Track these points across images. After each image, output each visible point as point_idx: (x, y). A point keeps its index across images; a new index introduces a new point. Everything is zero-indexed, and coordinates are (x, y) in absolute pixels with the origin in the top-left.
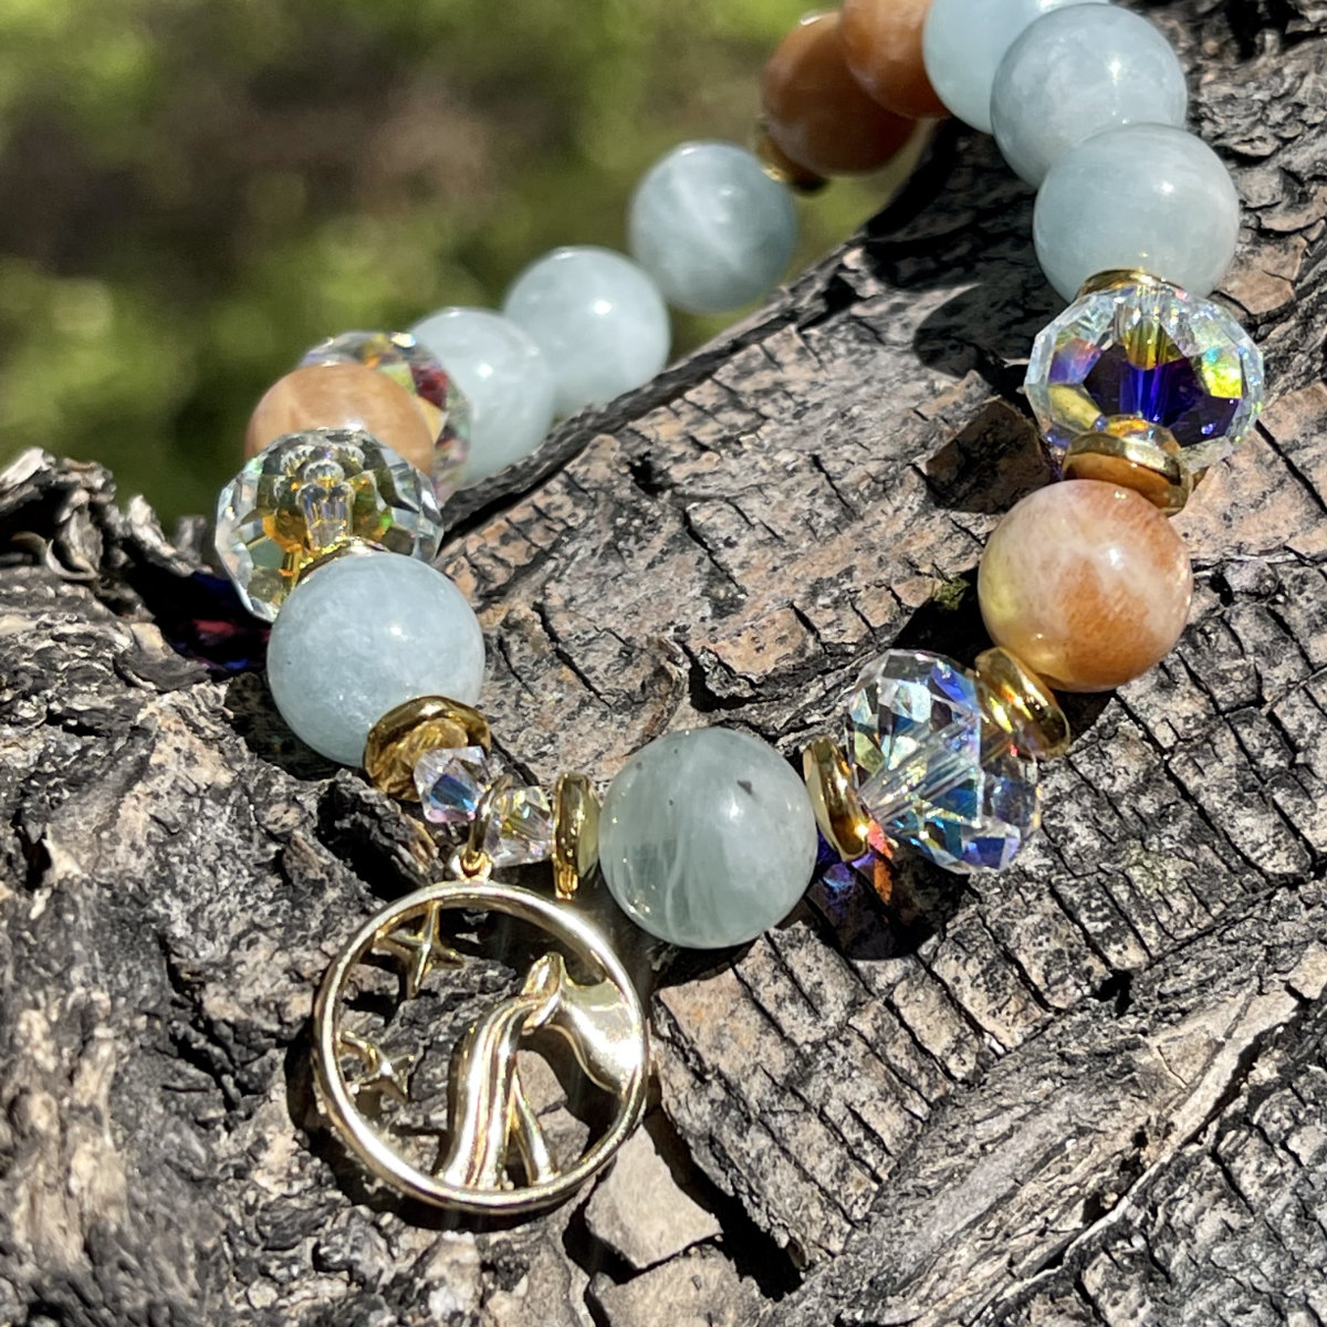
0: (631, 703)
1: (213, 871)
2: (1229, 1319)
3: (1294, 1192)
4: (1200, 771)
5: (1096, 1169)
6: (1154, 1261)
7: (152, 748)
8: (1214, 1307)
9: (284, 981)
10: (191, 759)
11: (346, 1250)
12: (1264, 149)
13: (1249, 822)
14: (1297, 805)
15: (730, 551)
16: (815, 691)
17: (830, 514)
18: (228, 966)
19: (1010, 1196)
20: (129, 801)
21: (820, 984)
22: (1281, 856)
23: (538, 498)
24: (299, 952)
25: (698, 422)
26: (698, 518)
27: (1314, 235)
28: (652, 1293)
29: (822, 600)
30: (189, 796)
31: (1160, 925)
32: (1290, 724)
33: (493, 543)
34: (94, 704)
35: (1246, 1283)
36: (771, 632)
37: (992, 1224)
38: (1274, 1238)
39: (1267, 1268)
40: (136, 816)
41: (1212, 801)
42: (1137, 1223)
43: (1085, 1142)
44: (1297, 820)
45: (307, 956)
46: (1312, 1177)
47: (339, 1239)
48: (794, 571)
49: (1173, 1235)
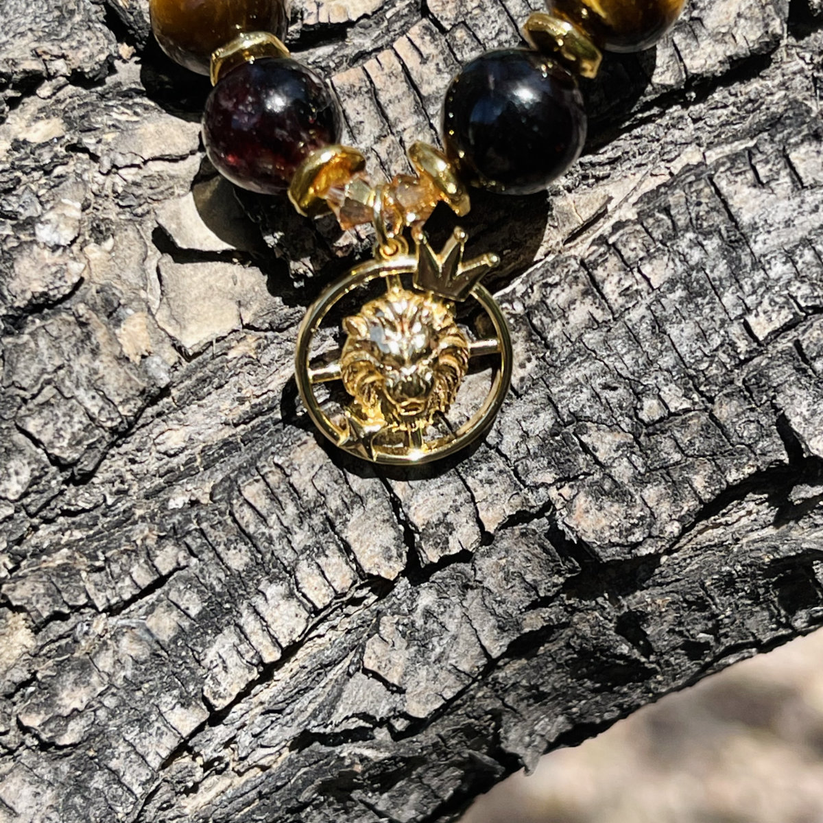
2: (598, 390)
3: (649, 308)
6: (533, 326)
8: (588, 379)
11: (16, 206)
14: (688, 45)
21: (361, 122)
22: (668, 74)
28: (200, 275)
35: (611, 367)
38: (634, 338)
39: (628, 360)
42: (519, 295)
46: (663, 300)
49: (549, 312)
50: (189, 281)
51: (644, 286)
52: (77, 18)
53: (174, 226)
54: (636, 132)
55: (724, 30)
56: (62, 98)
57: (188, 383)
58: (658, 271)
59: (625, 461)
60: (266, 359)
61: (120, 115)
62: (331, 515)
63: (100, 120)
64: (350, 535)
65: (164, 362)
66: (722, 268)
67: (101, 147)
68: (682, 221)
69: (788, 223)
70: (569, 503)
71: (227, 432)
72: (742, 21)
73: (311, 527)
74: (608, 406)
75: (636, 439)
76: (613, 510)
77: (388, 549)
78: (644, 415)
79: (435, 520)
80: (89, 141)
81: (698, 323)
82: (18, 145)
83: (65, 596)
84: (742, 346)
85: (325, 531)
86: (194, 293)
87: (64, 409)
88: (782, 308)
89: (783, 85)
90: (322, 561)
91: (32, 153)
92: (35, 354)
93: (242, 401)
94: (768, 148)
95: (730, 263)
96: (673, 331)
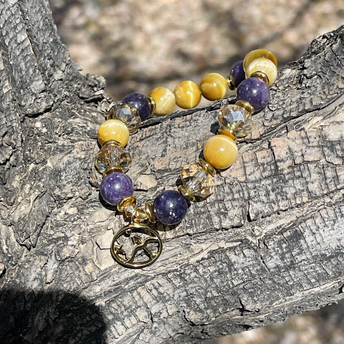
0: (142, 166)
1: (72, 171)
2: (197, 289)
3: (209, 275)
4: (211, 208)
5: (182, 260)
6: (182, 277)
7: (73, 149)
8: (195, 287)
9: (70, 191)
10: (78, 153)
12: (274, 109)
13: (216, 218)
14: (224, 219)
15: (168, 146)
16: (166, 174)
17: (185, 146)
18: (64, 186)
19: (168, 259)
20: (66, 156)
22: (218, 225)
23: (157, 126)
24: (75, 187)
25: (183, 122)
26: (168, 140)
27: (268, 128)
28: (106, 252)
29: (175, 160)
30: (74, 158)
31: (197, 229)
32: (227, 206)
33: (148, 131)
34: (74, 139)
35: (200, 285)
36: (165, 163)
37: (164, 262)
38: (206, 280)
39: (204, 284)
40: (66, 159)
41: (212, 213)
43: (181, 256)
44: (223, 221)
45: (75, 188)
46: (213, 274)
47: (64, 229)
48: (174, 154)
49: (185, 274)
50: (103, 254)
51: (208, 271)
52: (83, 181)
53: (100, 243)
54: (211, 234)
55: (232, 218)
56: (77, 202)
57: (101, 277)
58: (212, 269)
59: (203, 304)
60: (120, 271)
61: (91, 210)
62: (133, 310)
63: (86, 211)
64: (137, 313)
65: (96, 274)
66: (227, 269)
67: (85, 219)
68: (218, 260)
69: (243, 263)
70: (188, 313)
71: (110, 288)
72: (236, 217)
73: (128, 311)
74: (199, 293)
75: (206, 300)
76: (199, 314)
77: (146, 316)
78: (207, 296)
79: (157, 312)
80: (82, 217)
81: (221, 280)
82: (66, 214)
83: (71, 322)
84: (231, 286)
85: (131, 312)
86: (104, 257)
87: (72, 282)
88: (241, 279)
89: (245, 231)
90: (130, 318)
91: (69, 217)
92: (66, 270)
93: (114, 281)
94: (238, 248)
95: (229, 269)
96: (215, 280)
